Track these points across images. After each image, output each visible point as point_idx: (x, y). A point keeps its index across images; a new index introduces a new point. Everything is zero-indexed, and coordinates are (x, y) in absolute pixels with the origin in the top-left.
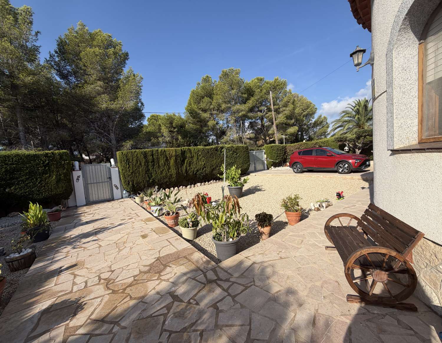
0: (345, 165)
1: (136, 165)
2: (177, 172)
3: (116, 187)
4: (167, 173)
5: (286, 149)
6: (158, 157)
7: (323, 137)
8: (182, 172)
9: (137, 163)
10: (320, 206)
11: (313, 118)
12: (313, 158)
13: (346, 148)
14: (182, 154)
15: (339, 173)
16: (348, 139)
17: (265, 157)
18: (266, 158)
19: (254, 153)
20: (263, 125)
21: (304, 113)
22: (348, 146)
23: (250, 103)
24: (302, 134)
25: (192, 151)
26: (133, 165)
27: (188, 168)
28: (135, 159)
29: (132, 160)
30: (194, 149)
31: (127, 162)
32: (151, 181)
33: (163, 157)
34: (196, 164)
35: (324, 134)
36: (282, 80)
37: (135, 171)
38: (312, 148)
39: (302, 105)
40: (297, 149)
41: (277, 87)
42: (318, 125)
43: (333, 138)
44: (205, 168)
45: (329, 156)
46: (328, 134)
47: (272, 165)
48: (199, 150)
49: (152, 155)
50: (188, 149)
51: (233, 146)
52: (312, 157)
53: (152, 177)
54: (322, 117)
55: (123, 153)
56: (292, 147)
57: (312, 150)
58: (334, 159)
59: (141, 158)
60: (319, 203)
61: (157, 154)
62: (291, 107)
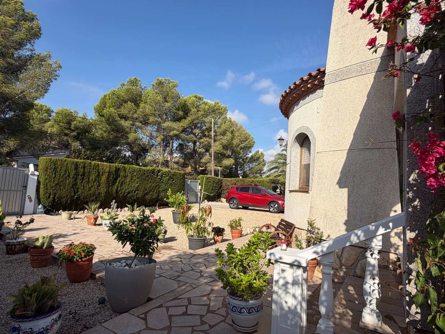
0: (275, 205)
1: (63, 175)
2: (106, 191)
3: (30, 198)
4: (95, 191)
5: (222, 183)
6: (89, 171)
7: (258, 175)
8: (112, 191)
9: (65, 174)
10: (254, 231)
11: (250, 152)
12: (249, 196)
13: (278, 190)
14: (115, 171)
15: (270, 212)
16: (280, 182)
17: (200, 188)
18: (200, 190)
19: (189, 183)
20: (195, 151)
21: (242, 145)
22: (279, 188)
23: (185, 123)
24: (236, 168)
25: (127, 170)
26: (60, 175)
27: (120, 188)
28: (64, 169)
29: (61, 170)
30: (130, 168)
31: (54, 170)
32: (75, 197)
33: (95, 172)
34: (129, 185)
35: (260, 172)
36: (222, 105)
37: (60, 183)
38: (248, 185)
39: (240, 136)
40: (233, 184)
41: (217, 111)
42: (255, 161)
43: (268, 178)
44: (138, 190)
45: (263, 195)
46: (264, 173)
47: (206, 199)
48: (134, 170)
49: (84, 168)
50: (124, 167)
51: (170, 171)
52: (249, 194)
53: (78, 193)
54: (260, 152)
55: (51, 160)
56: (228, 181)
57: (249, 187)
58: (266, 198)
59: (71, 169)
60: (253, 228)
61: (89, 167)
62: (229, 135)
